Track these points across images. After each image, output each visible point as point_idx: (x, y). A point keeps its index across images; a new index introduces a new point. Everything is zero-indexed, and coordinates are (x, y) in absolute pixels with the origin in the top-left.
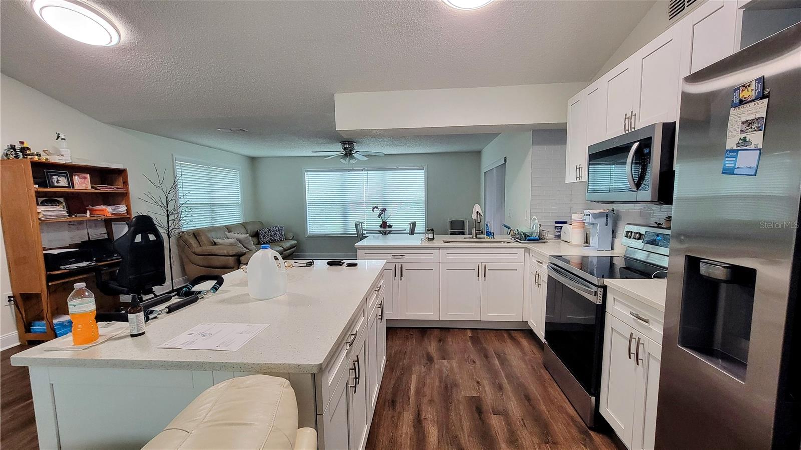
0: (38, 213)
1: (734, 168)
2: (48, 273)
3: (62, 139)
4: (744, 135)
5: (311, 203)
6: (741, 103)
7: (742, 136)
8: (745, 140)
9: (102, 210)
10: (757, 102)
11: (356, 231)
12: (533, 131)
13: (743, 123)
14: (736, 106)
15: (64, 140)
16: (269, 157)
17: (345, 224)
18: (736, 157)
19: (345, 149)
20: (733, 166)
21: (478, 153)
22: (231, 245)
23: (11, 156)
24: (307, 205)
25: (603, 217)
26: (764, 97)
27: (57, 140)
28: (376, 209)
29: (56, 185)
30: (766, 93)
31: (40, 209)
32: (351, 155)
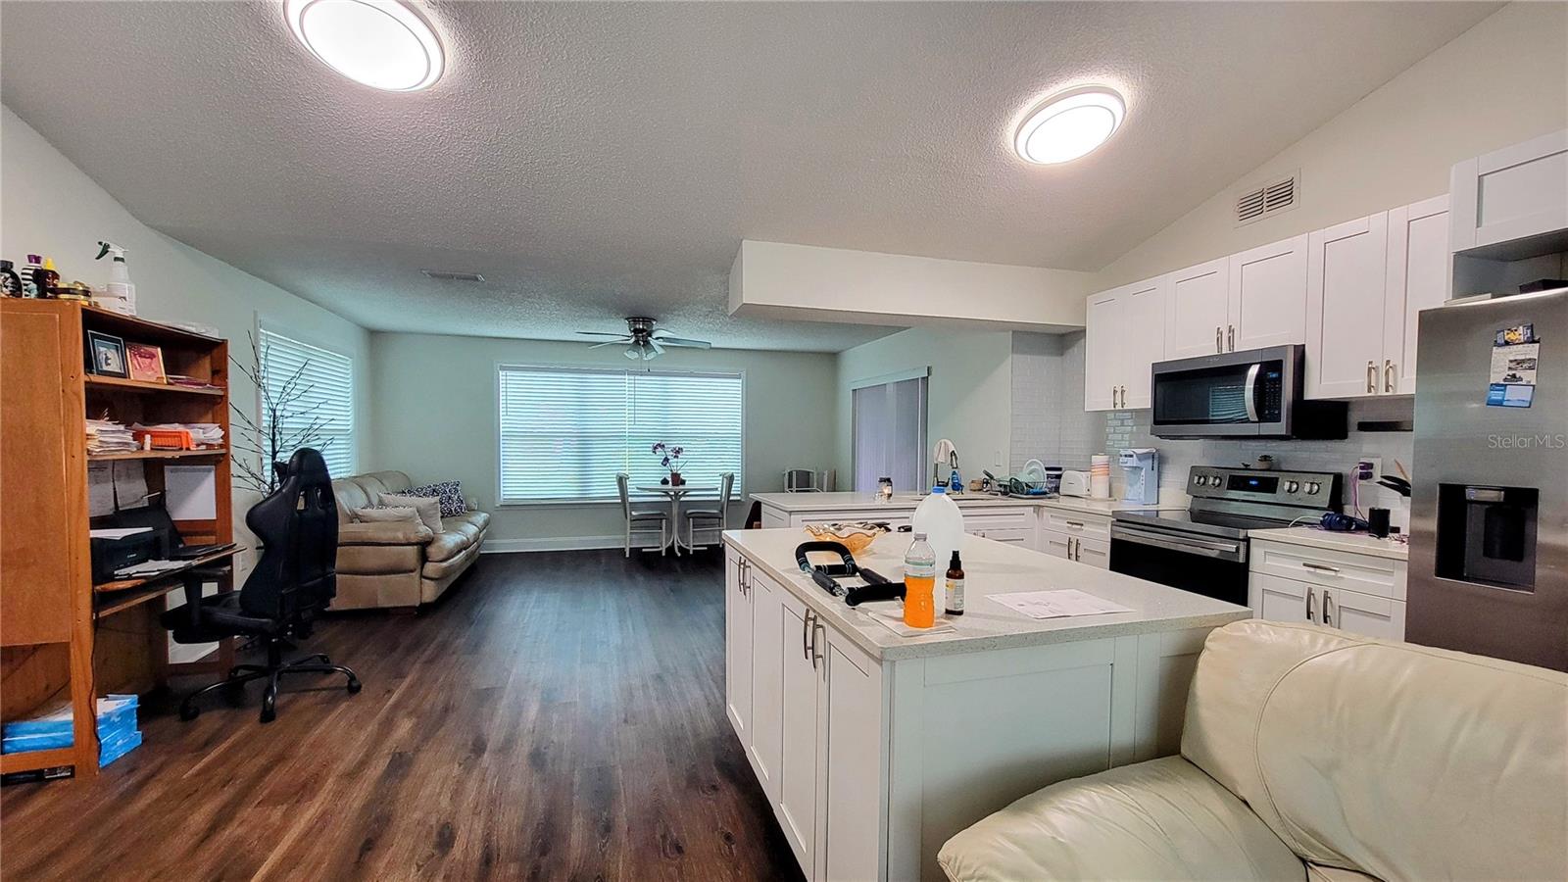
0: (89, 437)
1: (1503, 400)
2: (98, 588)
3: (116, 259)
4: (1514, 372)
5: (510, 435)
6: (1507, 343)
7: (1511, 373)
8: (1514, 376)
9: (178, 435)
10: (1526, 345)
11: (618, 490)
12: (1014, 332)
13: (1511, 361)
14: (1500, 345)
15: (122, 260)
16: (411, 333)
17: (584, 478)
18: (1504, 390)
19: (636, 331)
20: (1500, 398)
21: (833, 357)
22: (404, 520)
23: (4, 289)
24: (501, 438)
25: (1149, 458)
26: (1534, 342)
27: (98, 258)
28: (660, 449)
29: (105, 368)
30: (1536, 338)
31: (92, 427)
32: (647, 343)
